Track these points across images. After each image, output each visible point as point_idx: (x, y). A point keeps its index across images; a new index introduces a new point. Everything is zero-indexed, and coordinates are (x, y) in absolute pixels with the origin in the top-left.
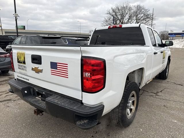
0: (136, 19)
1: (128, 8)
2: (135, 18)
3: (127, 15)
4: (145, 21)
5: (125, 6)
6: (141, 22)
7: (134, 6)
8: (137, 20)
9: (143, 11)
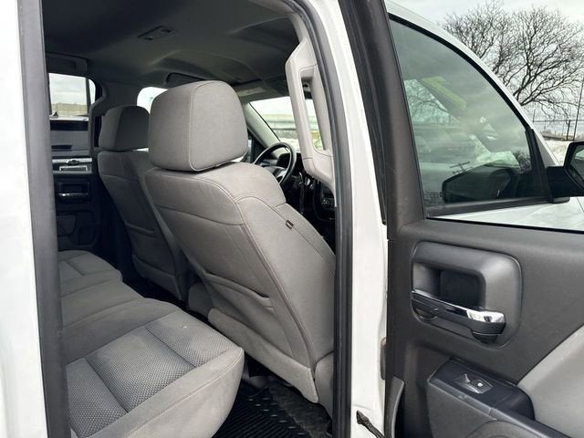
0: (527, 64)
1: (495, 23)
2: (522, 59)
3: (492, 48)
4: (565, 68)
5: (484, 16)
6: (546, 72)
7: (521, 17)
8: (529, 67)
9: (555, 31)
